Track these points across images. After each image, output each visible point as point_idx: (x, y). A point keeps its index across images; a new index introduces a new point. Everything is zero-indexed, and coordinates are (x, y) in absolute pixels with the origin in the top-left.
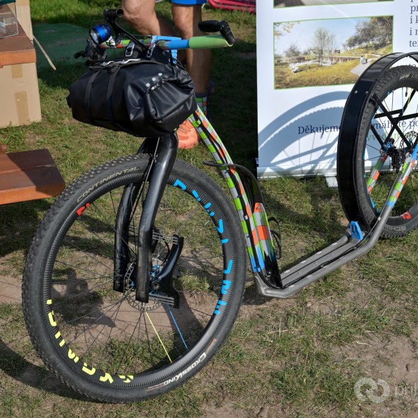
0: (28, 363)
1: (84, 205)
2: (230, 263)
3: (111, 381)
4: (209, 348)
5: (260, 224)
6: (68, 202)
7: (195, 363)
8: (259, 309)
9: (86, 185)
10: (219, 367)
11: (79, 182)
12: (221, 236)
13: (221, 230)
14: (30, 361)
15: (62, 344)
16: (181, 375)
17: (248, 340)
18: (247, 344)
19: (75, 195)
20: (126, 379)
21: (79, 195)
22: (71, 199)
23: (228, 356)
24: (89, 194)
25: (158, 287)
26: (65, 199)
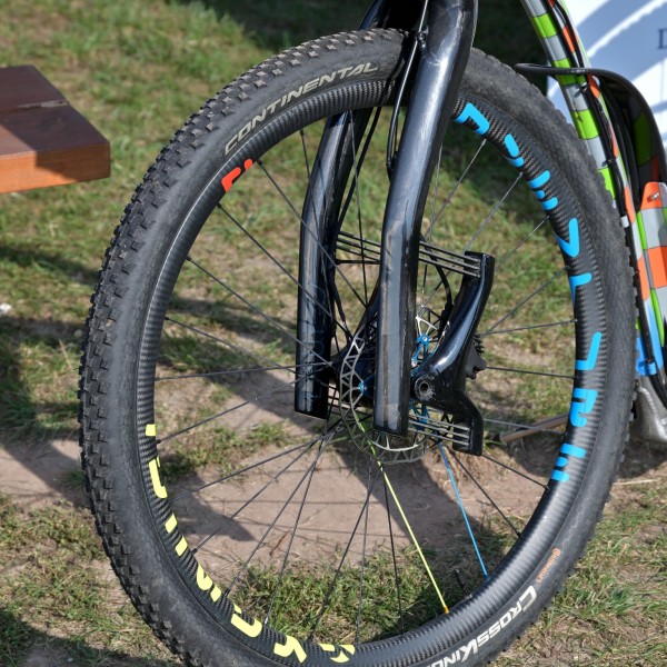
0: (33, 632)
1: (240, 164)
2: (595, 342)
3: (302, 656)
4: (544, 574)
5: (657, 243)
6: (202, 152)
7: (508, 615)
8: (634, 489)
9: (245, 107)
10: (563, 628)
11: (227, 100)
12: (571, 268)
13: (573, 248)
14: (40, 627)
15: (181, 548)
16: (473, 645)
17: (626, 562)
18: (624, 573)
19: (219, 133)
20: (336, 654)
21: (229, 134)
22: (210, 142)
23: (585, 601)
24: (252, 132)
25: (429, 393)
26: (195, 143)
